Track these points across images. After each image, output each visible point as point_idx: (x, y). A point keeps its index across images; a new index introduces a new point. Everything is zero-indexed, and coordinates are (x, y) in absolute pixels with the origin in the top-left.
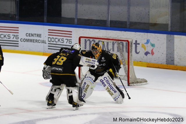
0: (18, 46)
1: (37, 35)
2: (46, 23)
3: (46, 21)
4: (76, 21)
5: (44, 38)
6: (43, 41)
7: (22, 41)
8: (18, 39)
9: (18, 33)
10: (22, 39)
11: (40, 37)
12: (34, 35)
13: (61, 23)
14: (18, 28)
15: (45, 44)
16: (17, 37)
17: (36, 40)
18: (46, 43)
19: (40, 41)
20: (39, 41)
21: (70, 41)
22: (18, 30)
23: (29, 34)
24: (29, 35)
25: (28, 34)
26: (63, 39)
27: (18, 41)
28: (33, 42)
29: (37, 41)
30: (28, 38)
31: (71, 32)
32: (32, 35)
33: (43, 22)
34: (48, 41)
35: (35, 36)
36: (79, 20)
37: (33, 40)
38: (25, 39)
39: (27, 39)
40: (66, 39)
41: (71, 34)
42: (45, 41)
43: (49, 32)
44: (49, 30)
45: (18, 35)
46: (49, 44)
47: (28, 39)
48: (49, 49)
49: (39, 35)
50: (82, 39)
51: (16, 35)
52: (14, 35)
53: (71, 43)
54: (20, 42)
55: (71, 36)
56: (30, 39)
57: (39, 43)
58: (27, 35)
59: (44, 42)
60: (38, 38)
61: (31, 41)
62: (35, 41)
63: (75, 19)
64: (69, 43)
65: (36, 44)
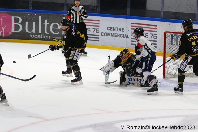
0: (98, 41)
1: (119, 29)
2: (128, 15)
3: (129, 14)
4: (162, 14)
5: (127, 32)
6: (126, 35)
7: (103, 35)
8: (99, 33)
9: (99, 26)
10: (103, 33)
11: (122, 31)
12: (116, 29)
13: (146, 17)
14: (99, 21)
15: (127, 38)
16: (97, 31)
17: (118, 34)
18: (129, 38)
19: (123, 36)
20: (121, 35)
21: (155, 35)
22: (99, 23)
23: (111, 27)
24: (111, 29)
25: (109, 27)
26: (148, 34)
27: (99, 35)
28: (115, 36)
29: (119, 36)
30: (110, 32)
31: (157, 26)
32: (114, 29)
33: (126, 15)
34: (132, 36)
35: (117, 31)
36: (165, 13)
37: (115, 34)
38: (106, 33)
39: (108, 33)
40: (150, 34)
41: (156, 29)
42: (128, 35)
43: (132, 26)
44: (132, 23)
45: (99, 29)
46: (132, 38)
47: (110, 34)
48: (131, 44)
49: (121, 29)
50: (167, 34)
51: (97, 29)
52: (95, 29)
53: (156, 38)
54: (100, 37)
55: (156, 30)
56: (112, 34)
57: (121, 37)
58: (108, 29)
59: (126, 37)
60: (120, 33)
61: (113, 35)
62: (117, 36)
63: (161, 12)
64: (154, 38)
65: (118, 38)
